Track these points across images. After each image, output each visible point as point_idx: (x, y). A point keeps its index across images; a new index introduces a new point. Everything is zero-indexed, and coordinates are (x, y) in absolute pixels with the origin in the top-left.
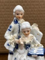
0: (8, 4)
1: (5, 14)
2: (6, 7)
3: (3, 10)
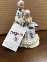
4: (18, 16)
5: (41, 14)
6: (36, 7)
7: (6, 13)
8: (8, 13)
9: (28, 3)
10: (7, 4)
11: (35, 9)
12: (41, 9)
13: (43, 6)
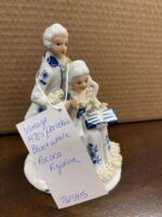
0: (35, 28)
1: (29, 50)
2: (30, 34)
3: (25, 41)
4: (44, 84)
5: (137, 63)
6: (119, 40)
7: (6, 60)
8: (15, 60)
9: (89, 23)
10: (12, 26)
11: (115, 46)
12: (138, 45)
13: (147, 34)
